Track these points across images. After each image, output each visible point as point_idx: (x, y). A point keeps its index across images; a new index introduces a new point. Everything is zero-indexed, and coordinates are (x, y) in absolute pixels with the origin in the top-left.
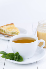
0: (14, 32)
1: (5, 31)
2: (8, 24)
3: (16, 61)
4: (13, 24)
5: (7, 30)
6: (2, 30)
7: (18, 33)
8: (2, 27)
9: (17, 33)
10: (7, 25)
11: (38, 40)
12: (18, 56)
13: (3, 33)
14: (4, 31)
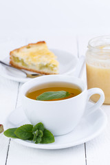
0: (45, 64)
1: (25, 61)
2: (32, 44)
3: (36, 143)
4: (44, 42)
5: (28, 58)
6: (18, 58)
7: (54, 66)
8: (18, 50)
9: (51, 65)
10: (28, 47)
11: (88, 89)
12: (41, 131)
13: (20, 64)
14: (22, 61)
